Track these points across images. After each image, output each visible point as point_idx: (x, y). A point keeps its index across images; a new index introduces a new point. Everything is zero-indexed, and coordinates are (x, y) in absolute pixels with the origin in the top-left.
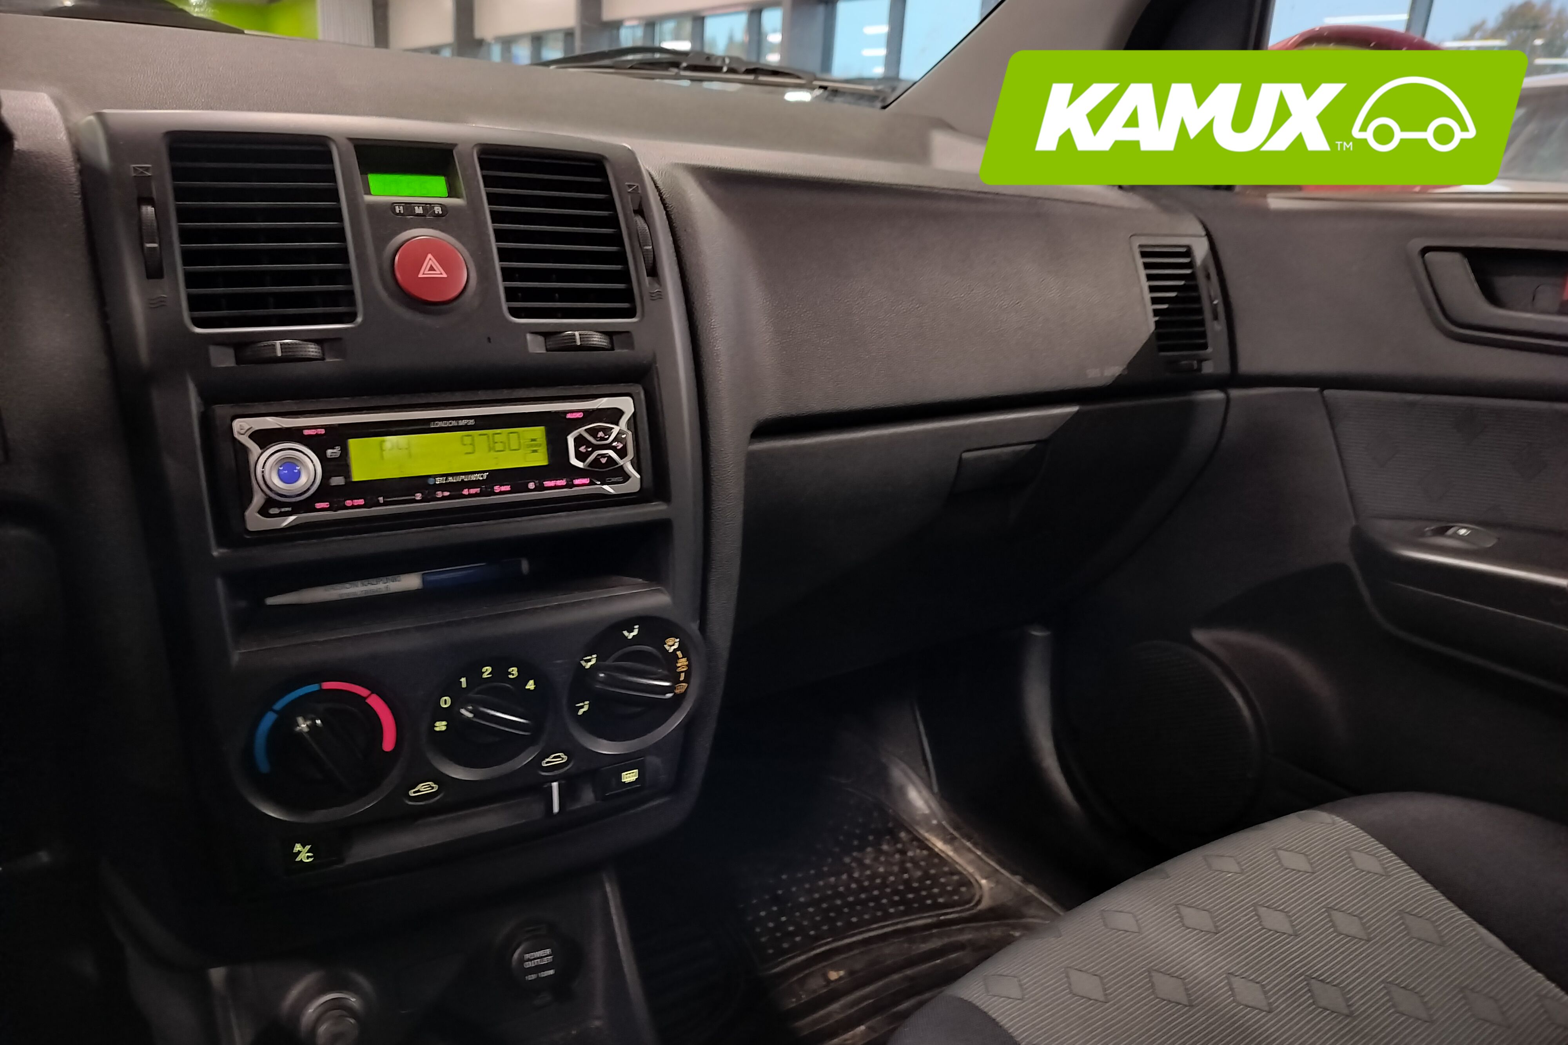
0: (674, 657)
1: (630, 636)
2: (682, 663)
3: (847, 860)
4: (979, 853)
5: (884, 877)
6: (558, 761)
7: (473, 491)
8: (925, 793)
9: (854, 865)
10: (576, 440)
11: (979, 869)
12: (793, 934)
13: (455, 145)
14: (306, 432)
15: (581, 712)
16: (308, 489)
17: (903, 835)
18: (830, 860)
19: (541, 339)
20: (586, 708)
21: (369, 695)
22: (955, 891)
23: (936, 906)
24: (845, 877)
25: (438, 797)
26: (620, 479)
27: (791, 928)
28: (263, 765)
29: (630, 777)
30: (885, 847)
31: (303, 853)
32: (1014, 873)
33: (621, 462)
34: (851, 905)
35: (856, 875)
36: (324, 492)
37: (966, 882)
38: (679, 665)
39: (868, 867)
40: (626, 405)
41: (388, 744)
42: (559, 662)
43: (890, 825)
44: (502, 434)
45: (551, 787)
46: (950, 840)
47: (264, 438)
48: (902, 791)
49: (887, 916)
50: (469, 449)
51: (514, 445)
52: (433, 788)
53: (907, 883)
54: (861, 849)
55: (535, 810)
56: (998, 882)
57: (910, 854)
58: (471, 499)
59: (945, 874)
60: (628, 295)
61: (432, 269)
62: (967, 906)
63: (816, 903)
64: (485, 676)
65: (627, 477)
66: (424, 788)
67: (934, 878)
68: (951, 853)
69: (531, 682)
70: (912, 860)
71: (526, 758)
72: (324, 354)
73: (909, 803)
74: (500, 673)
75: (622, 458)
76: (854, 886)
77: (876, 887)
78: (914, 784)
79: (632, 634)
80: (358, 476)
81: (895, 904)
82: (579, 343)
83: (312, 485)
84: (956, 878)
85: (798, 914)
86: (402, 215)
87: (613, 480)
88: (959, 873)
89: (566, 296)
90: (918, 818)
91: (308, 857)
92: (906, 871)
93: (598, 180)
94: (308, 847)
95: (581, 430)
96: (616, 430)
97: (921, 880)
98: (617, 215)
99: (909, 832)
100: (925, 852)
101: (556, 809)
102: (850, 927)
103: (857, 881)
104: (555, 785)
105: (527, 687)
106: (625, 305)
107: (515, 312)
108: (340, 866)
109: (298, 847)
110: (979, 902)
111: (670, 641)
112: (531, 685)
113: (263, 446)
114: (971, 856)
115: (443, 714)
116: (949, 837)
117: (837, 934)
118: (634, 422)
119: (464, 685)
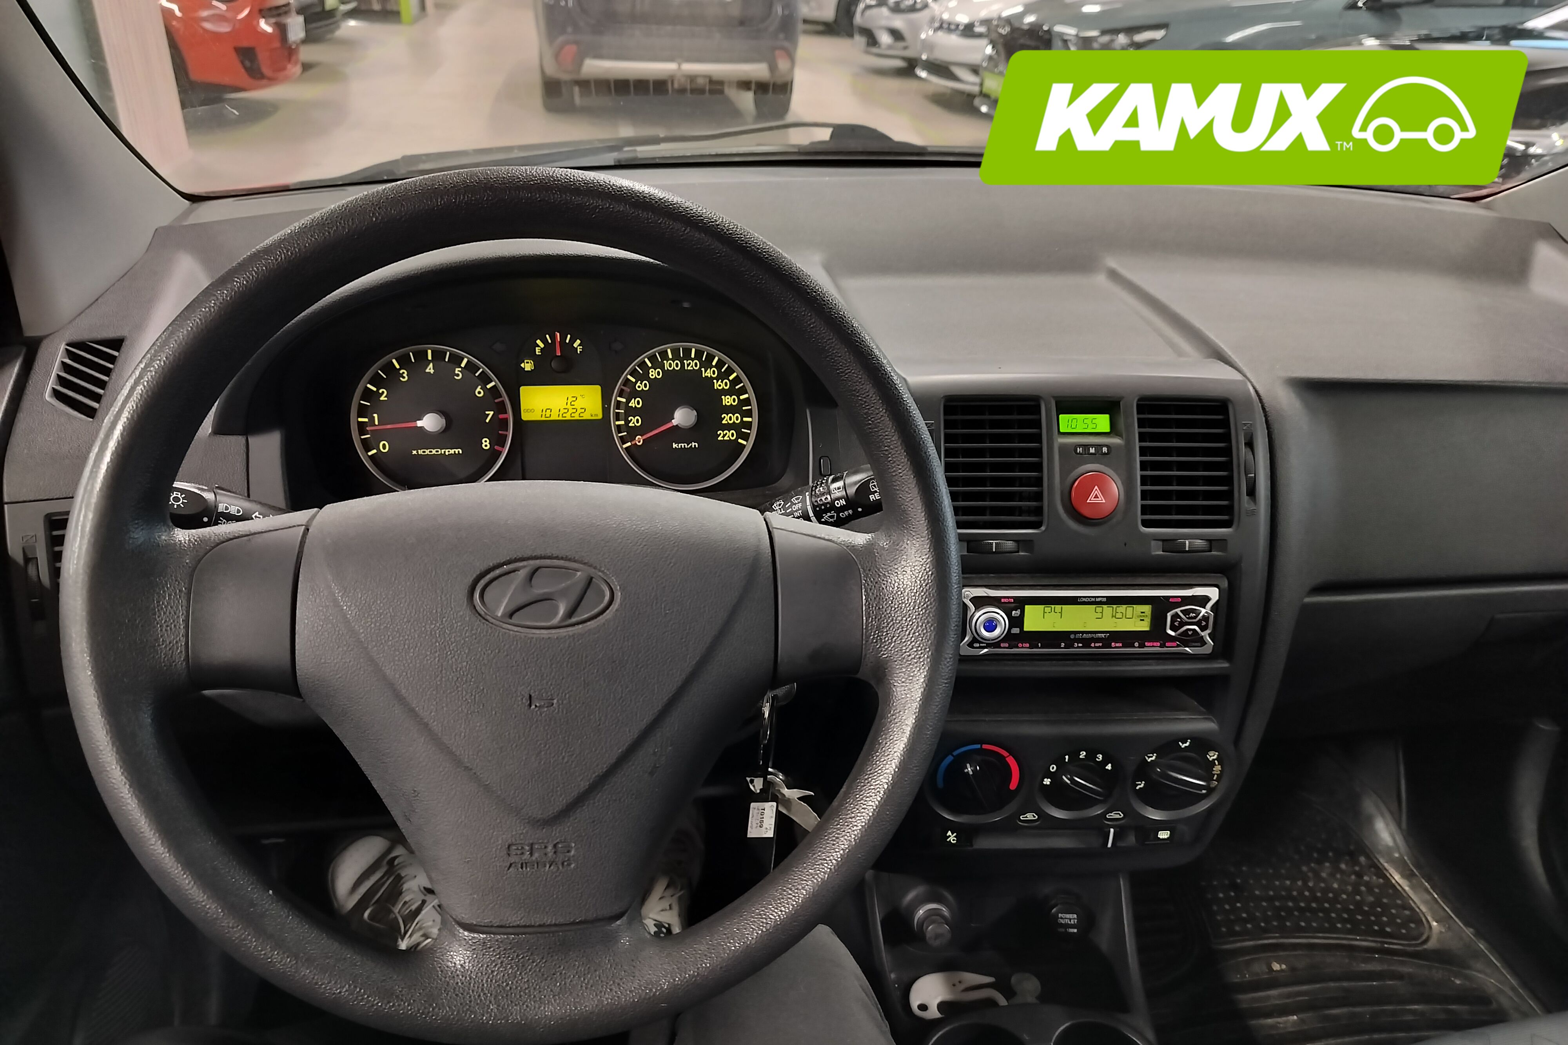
0: (1212, 763)
1: (1183, 746)
2: (1217, 768)
3: (1304, 869)
4: (1436, 896)
5: (1337, 893)
6: (1118, 816)
7: (1097, 645)
8: (1393, 827)
9: (1310, 874)
10: (1172, 617)
11: (1431, 909)
12: (1246, 921)
13: (1122, 398)
14: (1003, 600)
15: (1138, 788)
16: (1000, 637)
17: (1362, 859)
18: (1288, 865)
19: (1160, 543)
20: (1142, 786)
21: (1008, 756)
22: (1404, 925)
23: (1382, 933)
24: (1300, 883)
25: (1037, 823)
26: (1199, 644)
27: (1244, 915)
28: (940, 783)
29: (1164, 835)
30: (1343, 866)
31: (952, 838)
32: (1467, 924)
33: (1203, 634)
34: (1302, 910)
35: (1311, 884)
36: (1008, 637)
37: (1416, 919)
38: (1214, 769)
39: (1323, 880)
40: (1213, 594)
41: (1013, 786)
42: (1132, 758)
43: (1352, 847)
44: (1122, 608)
45: (1110, 831)
46: (1409, 876)
47: (980, 602)
48: (1370, 820)
49: (1333, 929)
50: (1100, 615)
51: (1129, 615)
52: (1034, 817)
53: (1359, 905)
54: (1320, 862)
55: (1094, 842)
56: (1449, 929)
57: (1366, 878)
58: (1095, 648)
59: (1397, 907)
60: (1229, 510)
61: (1096, 497)
62: (1414, 942)
63: (1270, 899)
64: (1081, 757)
65: (1203, 643)
66: (1030, 816)
67: (1386, 908)
68: (1407, 888)
69: (1110, 765)
70: (1367, 884)
71: (1098, 811)
72: (1018, 548)
73: (1375, 833)
74: (1091, 756)
75: (1202, 631)
76: (1307, 893)
77: (1328, 900)
78: (1383, 816)
79: (1185, 745)
80: (1027, 628)
81: (1344, 921)
82: (1187, 549)
83: (1002, 634)
84: (1407, 912)
85: (1252, 904)
86: (1082, 454)
87: (1194, 644)
88: (1411, 909)
89: (1181, 510)
90: (1380, 848)
91: (954, 840)
92: (1359, 893)
93: (1220, 417)
94: (955, 834)
95: (1178, 610)
96: (1203, 611)
97: (1373, 906)
98: (1231, 446)
99: (1368, 857)
100: (1381, 881)
101: (1109, 845)
102: (1298, 930)
103: (1310, 889)
104: (1112, 830)
105: (1107, 768)
106: (1226, 517)
107: (1146, 523)
108: (970, 848)
109: (949, 833)
110: (1426, 941)
111: (1211, 753)
112: (1109, 767)
113: (977, 608)
114: (1427, 897)
115: (1049, 775)
116: (1408, 872)
117: (1284, 931)
118: (1215, 608)
119: (1067, 760)
